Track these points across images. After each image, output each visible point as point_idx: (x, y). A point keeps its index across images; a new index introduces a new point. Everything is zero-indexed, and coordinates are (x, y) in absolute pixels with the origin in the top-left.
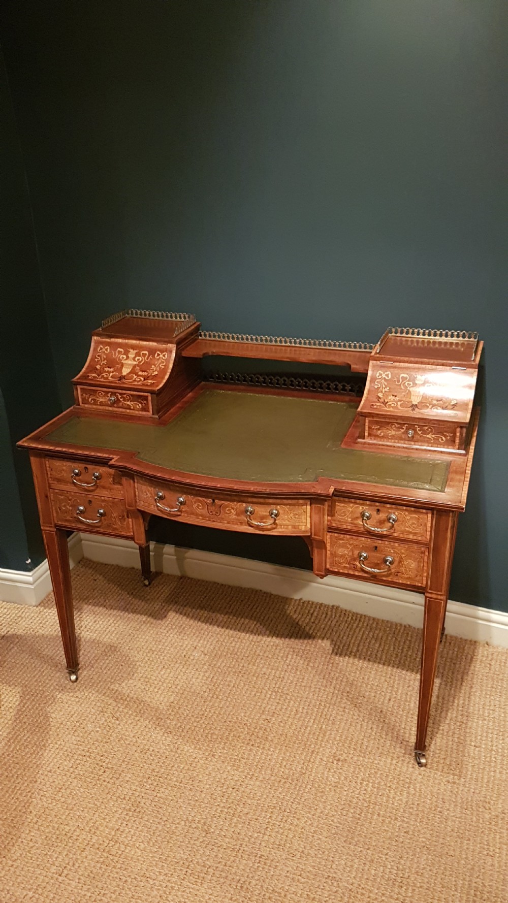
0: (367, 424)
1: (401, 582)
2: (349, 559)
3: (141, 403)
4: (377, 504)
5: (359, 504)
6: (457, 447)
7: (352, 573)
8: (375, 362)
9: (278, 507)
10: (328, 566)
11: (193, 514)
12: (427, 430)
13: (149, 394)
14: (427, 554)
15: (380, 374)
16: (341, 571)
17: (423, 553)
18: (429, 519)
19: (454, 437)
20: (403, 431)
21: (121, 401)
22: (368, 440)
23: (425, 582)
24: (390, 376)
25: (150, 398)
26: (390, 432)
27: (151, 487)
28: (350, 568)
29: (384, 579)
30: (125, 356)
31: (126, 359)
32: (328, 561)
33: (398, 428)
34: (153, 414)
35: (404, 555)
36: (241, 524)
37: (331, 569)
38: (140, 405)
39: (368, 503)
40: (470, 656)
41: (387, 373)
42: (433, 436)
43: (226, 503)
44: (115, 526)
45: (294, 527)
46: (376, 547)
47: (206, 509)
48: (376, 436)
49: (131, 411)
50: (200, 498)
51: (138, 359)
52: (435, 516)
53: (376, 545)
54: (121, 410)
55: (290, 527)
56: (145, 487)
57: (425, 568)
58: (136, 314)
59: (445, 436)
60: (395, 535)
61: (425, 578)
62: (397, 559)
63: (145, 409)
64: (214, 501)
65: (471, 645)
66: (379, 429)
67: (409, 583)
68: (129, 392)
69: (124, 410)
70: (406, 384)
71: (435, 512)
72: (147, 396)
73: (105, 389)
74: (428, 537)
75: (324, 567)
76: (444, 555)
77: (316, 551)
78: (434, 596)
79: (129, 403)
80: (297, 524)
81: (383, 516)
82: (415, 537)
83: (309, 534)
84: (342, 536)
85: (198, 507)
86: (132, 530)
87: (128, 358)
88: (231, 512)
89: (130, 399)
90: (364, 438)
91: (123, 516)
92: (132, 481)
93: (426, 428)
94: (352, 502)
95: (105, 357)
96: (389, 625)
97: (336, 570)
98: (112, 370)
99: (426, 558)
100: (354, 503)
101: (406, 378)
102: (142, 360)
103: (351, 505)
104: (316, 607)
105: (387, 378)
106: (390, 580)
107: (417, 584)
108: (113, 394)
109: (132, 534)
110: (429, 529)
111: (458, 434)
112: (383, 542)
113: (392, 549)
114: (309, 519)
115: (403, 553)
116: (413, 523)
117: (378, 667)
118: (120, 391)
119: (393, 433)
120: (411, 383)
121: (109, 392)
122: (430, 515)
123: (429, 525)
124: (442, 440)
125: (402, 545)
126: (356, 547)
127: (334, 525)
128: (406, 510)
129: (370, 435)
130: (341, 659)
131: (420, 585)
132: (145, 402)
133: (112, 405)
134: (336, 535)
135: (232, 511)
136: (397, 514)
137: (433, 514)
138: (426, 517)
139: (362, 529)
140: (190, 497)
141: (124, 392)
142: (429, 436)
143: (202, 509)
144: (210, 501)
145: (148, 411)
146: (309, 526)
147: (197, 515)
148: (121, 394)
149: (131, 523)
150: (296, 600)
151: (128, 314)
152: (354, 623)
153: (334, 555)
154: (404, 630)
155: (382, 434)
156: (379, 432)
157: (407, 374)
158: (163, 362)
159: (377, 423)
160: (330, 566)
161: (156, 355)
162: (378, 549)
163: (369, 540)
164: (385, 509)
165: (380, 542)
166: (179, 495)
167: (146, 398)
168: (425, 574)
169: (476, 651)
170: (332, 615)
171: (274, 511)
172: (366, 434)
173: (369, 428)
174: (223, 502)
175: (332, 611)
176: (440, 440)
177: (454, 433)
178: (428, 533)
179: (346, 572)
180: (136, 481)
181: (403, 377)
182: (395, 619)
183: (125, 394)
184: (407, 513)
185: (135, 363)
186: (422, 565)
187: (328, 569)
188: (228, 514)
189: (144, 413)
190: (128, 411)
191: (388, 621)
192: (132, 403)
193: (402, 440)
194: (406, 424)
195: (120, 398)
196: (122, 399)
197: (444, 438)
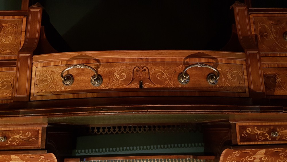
0: (40, 141)
2: (2, 32)
3: (247, 133)
9: (63, 89)
10: (25, 20)
11: (169, 64)
13: (239, 144)
16: (11, 17)
20: (10, 139)
21: (267, 132)
25: (238, 140)
26: (21, 137)
27: (226, 87)
30: (263, 159)
33: (14, 141)
34: (235, 124)
36: (107, 61)
37: (22, 17)
38: (248, 132)
43: (124, 86)
44: (272, 22)
45: (48, 65)
47: (151, 74)
49: (256, 124)
50: (158, 86)
51: (251, 158)
54: (267, 124)
55: (52, 64)
56: (234, 85)
63: (243, 128)
64: (141, 86)
66: (30, 138)
68: (259, 143)
69: (264, 124)
72: (241, 141)
73: (282, 142)
75: (30, 17)
77: (37, 36)
79: (259, 132)
80: (45, 68)
83: (34, 57)
85: (162, 74)
86: (252, 21)
88: (120, 74)
89: (258, 137)
91: (262, 36)
97: (16, 17)
102: (248, 158)
108: (274, 139)
109: (250, 16)
114: (33, 76)
118: (267, 143)
119: (18, 136)
121: (278, 140)
127: (14, 69)
129: (38, 131)
132: (243, 135)
133: (275, 127)
135: (118, 76)
140: (171, 85)
141: (264, 143)
143: (155, 73)
144: (146, 85)
145: (240, 126)
146: (34, 68)
147: (163, 63)
148: (267, 140)
149: (253, 29)
155: (27, 134)
156: (30, 135)
158: (228, 159)
159: (32, 143)
160: (22, 22)
166: (187, 85)
167: (243, 139)
171: (68, 83)
172: (40, 132)
173: (38, 138)
174: (129, 87)
183: (263, 141)
185: (254, 156)
187: (25, 16)
188: (123, 72)
189: (244, 124)
190: (260, 124)
192: (256, 132)
193: (11, 131)
194: (8, 146)
195: (267, 136)
196: (266, 134)
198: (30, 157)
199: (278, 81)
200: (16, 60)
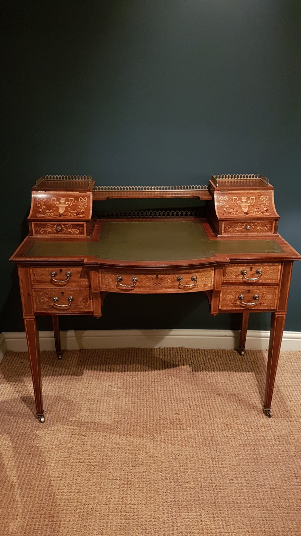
0: (223, 226)
1: (262, 308)
2: (233, 301)
3: (79, 229)
4: (251, 264)
5: (240, 266)
6: (273, 232)
7: (234, 309)
8: (217, 192)
9: (197, 274)
10: (220, 308)
11: (143, 287)
12: (257, 224)
13: (85, 223)
14: (278, 289)
15: (222, 198)
16: (228, 309)
17: (275, 289)
18: (280, 268)
19: (272, 227)
20: (243, 227)
21: (64, 230)
22: (224, 235)
23: (275, 307)
24: (227, 199)
25: (85, 225)
26: (236, 228)
27: (113, 274)
28: (234, 306)
29: (253, 309)
30: (58, 202)
31: (59, 204)
32: (220, 304)
33: (241, 225)
34: (87, 236)
35: (265, 293)
36: (174, 288)
37: (222, 309)
38: (78, 231)
39: (245, 264)
40: (262, 358)
41: (225, 197)
42: (260, 228)
43: (166, 276)
44: (80, 307)
45: (205, 285)
46: (249, 290)
47: (152, 282)
48: (228, 232)
49: (72, 235)
50: (148, 276)
51: (68, 203)
52: (283, 266)
53: (249, 289)
54: (64, 235)
55: (203, 286)
56: (108, 275)
57: (276, 298)
58: (51, 178)
59: (267, 227)
60: (260, 281)
61: (276, 304)
62: (261, 296)
63: (81, 233)
64: (157, 276)
66: (230, 228)
67: (267, 308)
68: (70, 223)
69: (66, 235)
70: (237, 202)
71: (283, 264)
72: (83, 224)
73: (53, 223)
74: (279, 279)
75: (217, 309)
76: (287, 287)
77: (213, 299)
78: (280, 313)
79: (70, 230)
80: (206, 283)
81: (254, 271)
82: (271, 281)
83: (213, 289)
84: (230, 287)
85: (146, 282)
86: (92, 307)
87: (60, 203)
88: (168, 282)
89: (71, 227)
90: (221, 234)
91: (86, 299)
92: (97, 273)
93: (257, 223)
94: (236, 266)
95: (43, 204)
96: (214, 351)
97: (225, 309)
98: (51, 211)
99: (277, 291)
100: (238, 266)
101: (237, 199)
102: (71, 204)
103: (236, 268)
104: (170, 350)
105: (225, 200)
106: (256, 309)
107: (271, 308)
108: (58, 225)
109: (92, 310)
110: (279, 274)
111: (274, 225)
112: (253, 287)
113: (258, 290)
114: (213, 279)
115: (264, 291)
116: (271, 273)
117: (220, 373)
118: (64, 223)
119: (238, 229)
120: (240, 201)
121: (56, 224)
122: (280, 266)
123: (280, 272)
124: (265, 229)
125: (264, 287)
126: (237, 292)
127: (225, 281)
128: (267, 265)
129: (225, 232)
130: (199, 373)
131: (273, 308)
132: (82, 228)
133: (58, 232)
134: (226, 287)
135: (169, 281)
136: (262, 268)
137: (282, 265)
138: (278, 267)
139: (241, 281)
140: (141, 276)
141: (67, 223)
142: (258, 228)
143: (150, 282)
144: (155, 276)
145: (84, 234)
146: (213, 283)
147: (146, 287)
148: (64, 225)
149: (92, 303)
150: (157, 349)
151: (45, 179)
152: (195, 354)
153: (224, 300)
154: (222, 352)
155: (232, 230)
156: (230, 229)
157: (237, 197)
158: (86, 204)
159: (229, 224)
160: (222, 307)
161: (80, 200)
162: (250, 291)
163: (245, 287)
164: (255, 267)
165: (252, 287)
166: (134, 276)
167: (82, 226)
168: (276, 302)
169: (263, 355)
170: (181, 353)
171: (194, 277)
172: (223, 232)
173: (225, 227)
174: (164, 276)
175: (180, 350)
176: (264, 230)
177: (272, 225)
178: (279, 277)
179: (231, 309)
180: (100, 272)
181: (234, 199)
183: (67, 224)
184: (267, 267)
185: (66, 206)
186: (275, 296)
187: (220, 309)
188: (166, 283)
189: (81, 236)
190: (69, 235)
192: (72, 230)
193: (243, 232)
194: (245, 222)
195: (64, 227)
196: (65, 228)
197: (266, 228)
198: (234, 209)
199: (79, 275)
200: (223, 286)
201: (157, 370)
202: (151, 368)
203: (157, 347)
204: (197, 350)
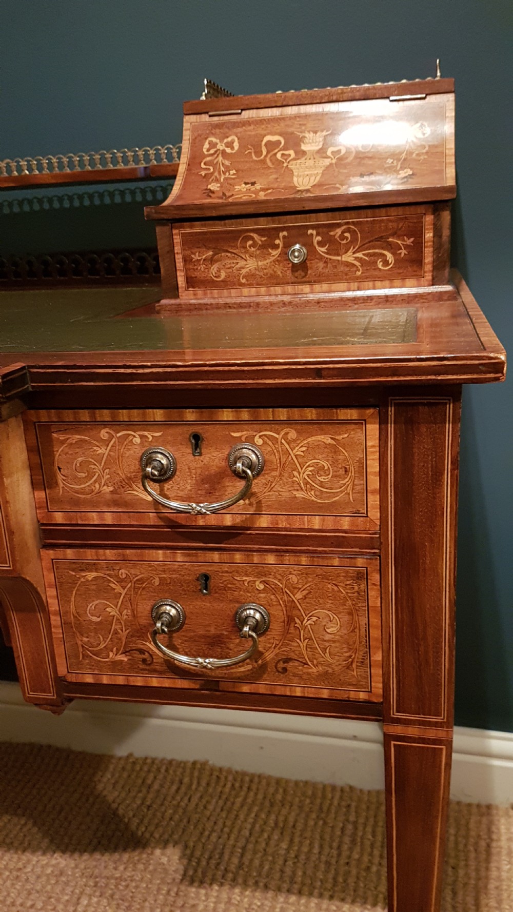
0: (177, 249)
1: (298, 692)
2: (123, 635)
4: (190, 415)
5: (130, 425)
6: (429, 276)
7: (139, 681)
8: (193, 118)
10: (62, 669)
12: (342, 237)
14: (377, 577)
15: (213, 145)
17: (362, 576)
18: (373, 441)
19: (418, 247)
20: (276, 253)
22: (187, 297)
23: (378, 687)
24: (236, 145)
26: (242, 263)
28: (132, 667)
29: (246, 689)
32: (59, 650)
33: (263, 246)
35: (299, 595)
37: (72, 678)
39: (158, 414)
40: (483, 844)
41: (229, 139)
42: (359, 255)
46: (206, 577)
48: (210, 284)
52: (391, 428)
53: (204, 569)
57: (375, 633)
59: (393, 248)
60: (264, 522)
61: (377, 672)
62: (279, 613)
65: (482, 815)
66: (212, 260)
67: (325, 694)
70: (279, 156)
71: (391, 411)
74: (375, 514)
75: (51, 675)
76: (438, 575)
78: (412, 731)
81: (213, 457)
82: (330, 523)
84: (90, 554)
90: (177, 296)
93: (339, 231)
94: (105, 424)
96: (310, 793)
99: (374, 593)
100: (115, 424)
101: (279, 142)
103: (104, 433)
104: (159, 770)
105: (228, 150)
106: (262, 689)
107: (352, 695)
110: (374, 482)
111: (429, 235)
112: (226, 556)
113: (260, 574)
115: (294, 588)
116: (320, 470)
117: (286, 902)
119: (251, 264)
120: (292, 152)
122: (373, 429)
123: (374, 466)
124: (386, 263)
125: (288, 558)
126: (140, 585)
127: (59, 518)
128: (289, 422)
129: (190, 281)
130: (203, 891)
131: (362, 696)
134: (70, 553)
136: (259, 441)
137: (383, 422)
138: (358, 435)
139: (152, 519)
142: (348, 257)
150: (120, 759)
152: (236, 796)
153: (74, 627)
154: (341, 798)
155: (223, 275)
156: (214, 268)
157: (280, 135)
159: (202, 242)
160: (69, 667)
162: (212, 583)
163: (180, 556)
164: (219, 431)
165: (216, 556)
168: (378, 657)
169: (494, 829)
170: (191, 784)
172: (181, 281)
173: (186, 260)
175: (192, 773)
176: (380, 265)
177: (418, 234)
178: (374, 500)
179: (120, 680)
181: (269, 144)
182: (320, 776)
184: (293, 434)
186: (363, 621)
187: (66, 680)
191: (306, 783)
193: (278, 284)
194: (283, 229)
197: (390, 257)
201: (64, 852)
202: (52, 841)
203: (121, 751)
204: (251, 781)
